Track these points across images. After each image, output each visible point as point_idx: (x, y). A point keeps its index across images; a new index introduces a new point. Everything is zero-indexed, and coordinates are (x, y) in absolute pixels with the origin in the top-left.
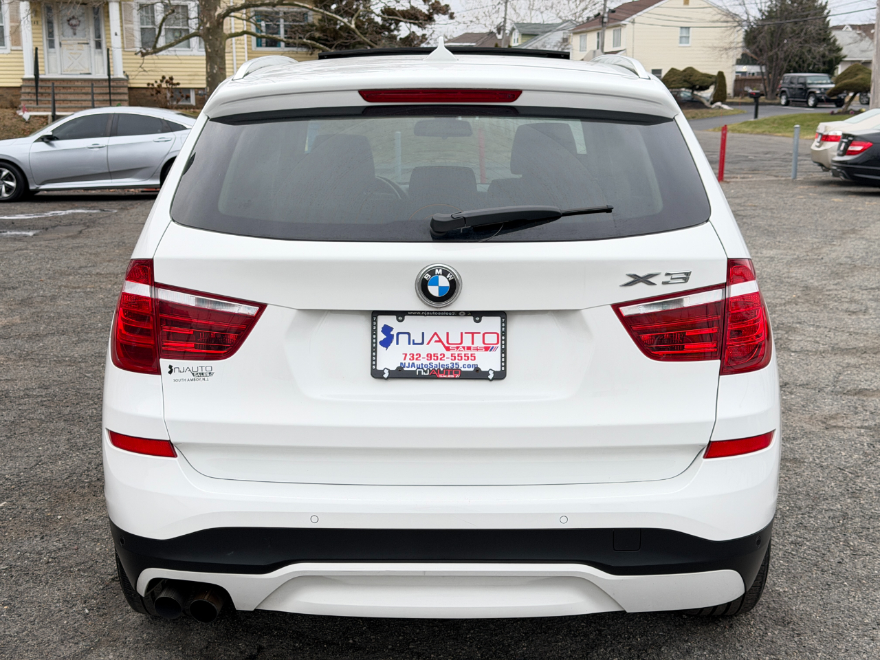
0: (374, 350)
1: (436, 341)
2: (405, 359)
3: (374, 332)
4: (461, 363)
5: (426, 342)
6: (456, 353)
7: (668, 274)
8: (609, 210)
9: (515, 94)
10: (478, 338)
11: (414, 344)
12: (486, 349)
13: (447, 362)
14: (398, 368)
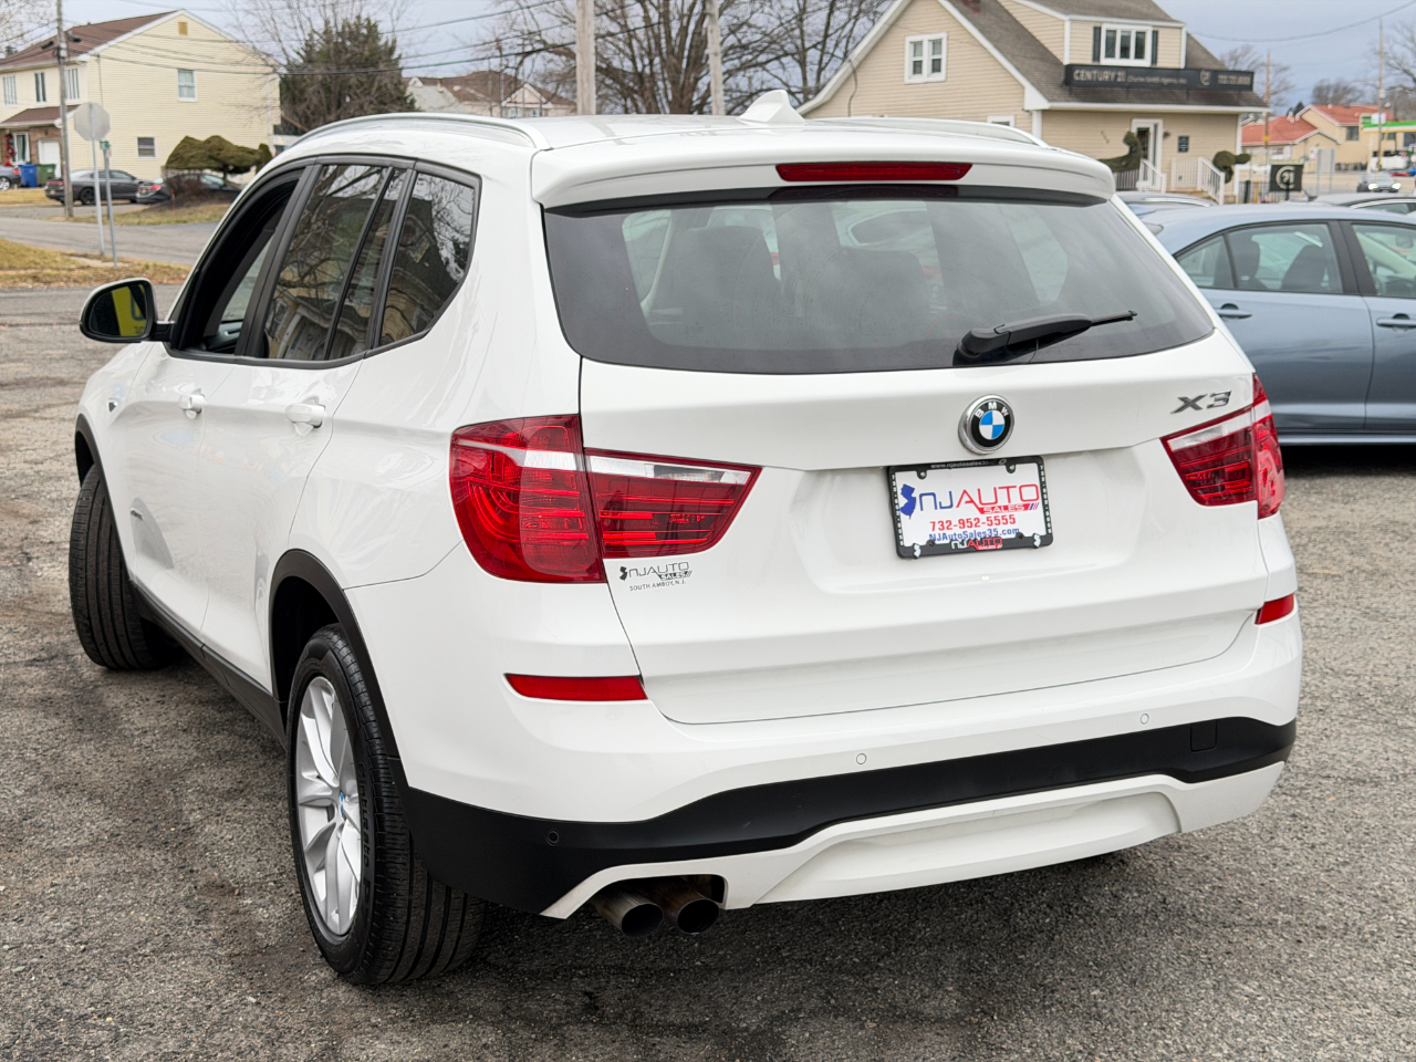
0: (896, 520)
1: (967, 502)
2: (933, 529)
3: (892, 496)
4: (1000, 528)
5: (955, 504)
6: (993, 515)
7: (1214, 395)
8: (1129, 318)
9: (962, 168)
10: (1014, 493)
11: (942, 508)
12: (1026, 507)
13: (983, 529)
14: (928, 542)
